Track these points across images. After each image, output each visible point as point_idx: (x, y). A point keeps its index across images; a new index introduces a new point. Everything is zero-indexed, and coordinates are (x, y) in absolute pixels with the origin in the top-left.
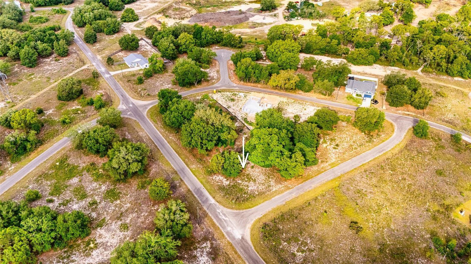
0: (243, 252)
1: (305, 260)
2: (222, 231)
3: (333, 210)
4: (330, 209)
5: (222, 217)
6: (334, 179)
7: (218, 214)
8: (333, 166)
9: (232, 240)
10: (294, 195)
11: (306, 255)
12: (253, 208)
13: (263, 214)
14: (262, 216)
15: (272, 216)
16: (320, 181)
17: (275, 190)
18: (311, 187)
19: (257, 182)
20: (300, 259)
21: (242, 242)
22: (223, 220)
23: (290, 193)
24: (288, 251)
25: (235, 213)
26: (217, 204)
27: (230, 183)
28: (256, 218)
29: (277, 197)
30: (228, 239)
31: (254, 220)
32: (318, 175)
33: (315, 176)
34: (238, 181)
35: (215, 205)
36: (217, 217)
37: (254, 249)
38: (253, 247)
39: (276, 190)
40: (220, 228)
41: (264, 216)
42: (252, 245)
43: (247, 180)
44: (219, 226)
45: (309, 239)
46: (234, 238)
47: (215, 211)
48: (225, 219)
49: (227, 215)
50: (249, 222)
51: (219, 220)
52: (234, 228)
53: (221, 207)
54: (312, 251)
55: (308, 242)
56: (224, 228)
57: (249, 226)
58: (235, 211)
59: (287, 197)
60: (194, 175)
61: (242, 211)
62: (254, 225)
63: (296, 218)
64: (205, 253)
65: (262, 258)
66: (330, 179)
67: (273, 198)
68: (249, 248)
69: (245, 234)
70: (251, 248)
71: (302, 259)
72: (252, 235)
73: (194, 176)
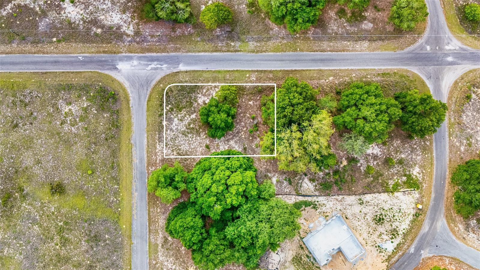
0: (100, 59)
1: (58, 109)
2: (137, 54)
3: (91, 187)
4: (95, 185)
5: (154, 65)
6: (131, 229)
7: (161, 63)
8: (152, 247)
9: (120, 57)
10: (136, 161)
11: (61, 114)
12: (146, 103)
13: (131, 108)
14: (131, 106)
15: (124, 117)
16: (139, 209)
17: (158, 147)
18: (136, 190)
19: (180, 135)
20: (61, 105)
21: (113, 65)
22: (150, 63)
23: (141, 160)
24: (76, 101)
25: (152, 81)
26: (175, 71)
27: (198, 104)
28: (131, 98)
29: (145, 141)
30: (124, 54)
31: (130, 95)
32: (149, 214)
33: (149, 211)
34: (195, 114)
35: (175, 68)
36: (157, 59)
37: (97, 71)
38: (100, 71)
39: (156, 148)
40: (141, 55)
41: (129, 107)
42: (103, 72)
43: (191, 126)
44: (144, 55)
45: (76, 132)
46: (121, 59)
47: (166, 63)
48: (149, 67)
49: (154, 71)
50: (131, 88)
51: (152, 60)
52: (133, 68)
53: (168, 72)
54: (62, 124)
55: (73, 128)
56: (140, 58)
57: (127, 85)
58: (154, 83)
59: (138, 152)
60: (237, 71)
61: (150, 90)
62: (124, 90)
63: (106, 139)
64: (122, 23)
65: (84, 72)
66: (135, 223)
67: (146, 135)
68: (101, 67)
69: (119, 74)
70: (101, 69)
71: (61, 107)
72: (113, 80)
73: (235, 69)
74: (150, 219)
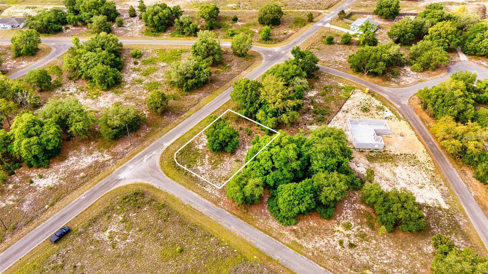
0: (101, 185)
1: (98, 241)
2: (127, 163)
3: (193, 261)
4: (195, 256)
5: (146, 157)
6: (261, 253)
7: (150, 153)
8: (293, 246)
9: (116, 173)
10: (204, 210)
11: (106, 242)
12: (167, 177)
13: (160, 188)
14: (158, 188)
15: (162, 198)
16: (248, 234)
17: (208, 190)
18: (230, 226)
19: (213, 171)
20: (99, 237)
21: (116, 180)
22: (141, 159)
23: (207, 206)
24: (110, 223)
25: (155, 165)
26: (164, 149)
27: (202, 150)
28: (152, 184)
29: (195, 194)
30: (117, 169)
31: (150, 183)
32: (259, 229)
33: (257, 227)
34: (207, 155)
35: (162, 148)
36: (145, 153)
37: (106, 192)
38: (108, 191)
39: (207, 192)
40: (130, 160)
41: (157, 189)
42: (112, 189)
43: (213, 161)
44: (132, 159)
45: (133, 240)
46: (119, 173)
47: (153, 150)
48: (145, 161)
49: (150, 160)
50: (145, 180)
51: (142, 156)
52: (133, 170)
53: (161, 153)
54: (114, 247)
55: (128, 241)
56: (132, 162)
57: (139, 181)
58: (158, 165)
59: (199, 205)
60: (201, 121)
61: (160, 170)
62: (141, 184)
63: (165, 221)
64: (96, 159)
65: (96, 201)
66: (258, 246)
67: (191, 191)
68: (107, 189)
69: (126, 181)
70: (108, 190)
71: (100, 238)
72: (126, 187)
73: (199, 121)
74: (265, 232)
